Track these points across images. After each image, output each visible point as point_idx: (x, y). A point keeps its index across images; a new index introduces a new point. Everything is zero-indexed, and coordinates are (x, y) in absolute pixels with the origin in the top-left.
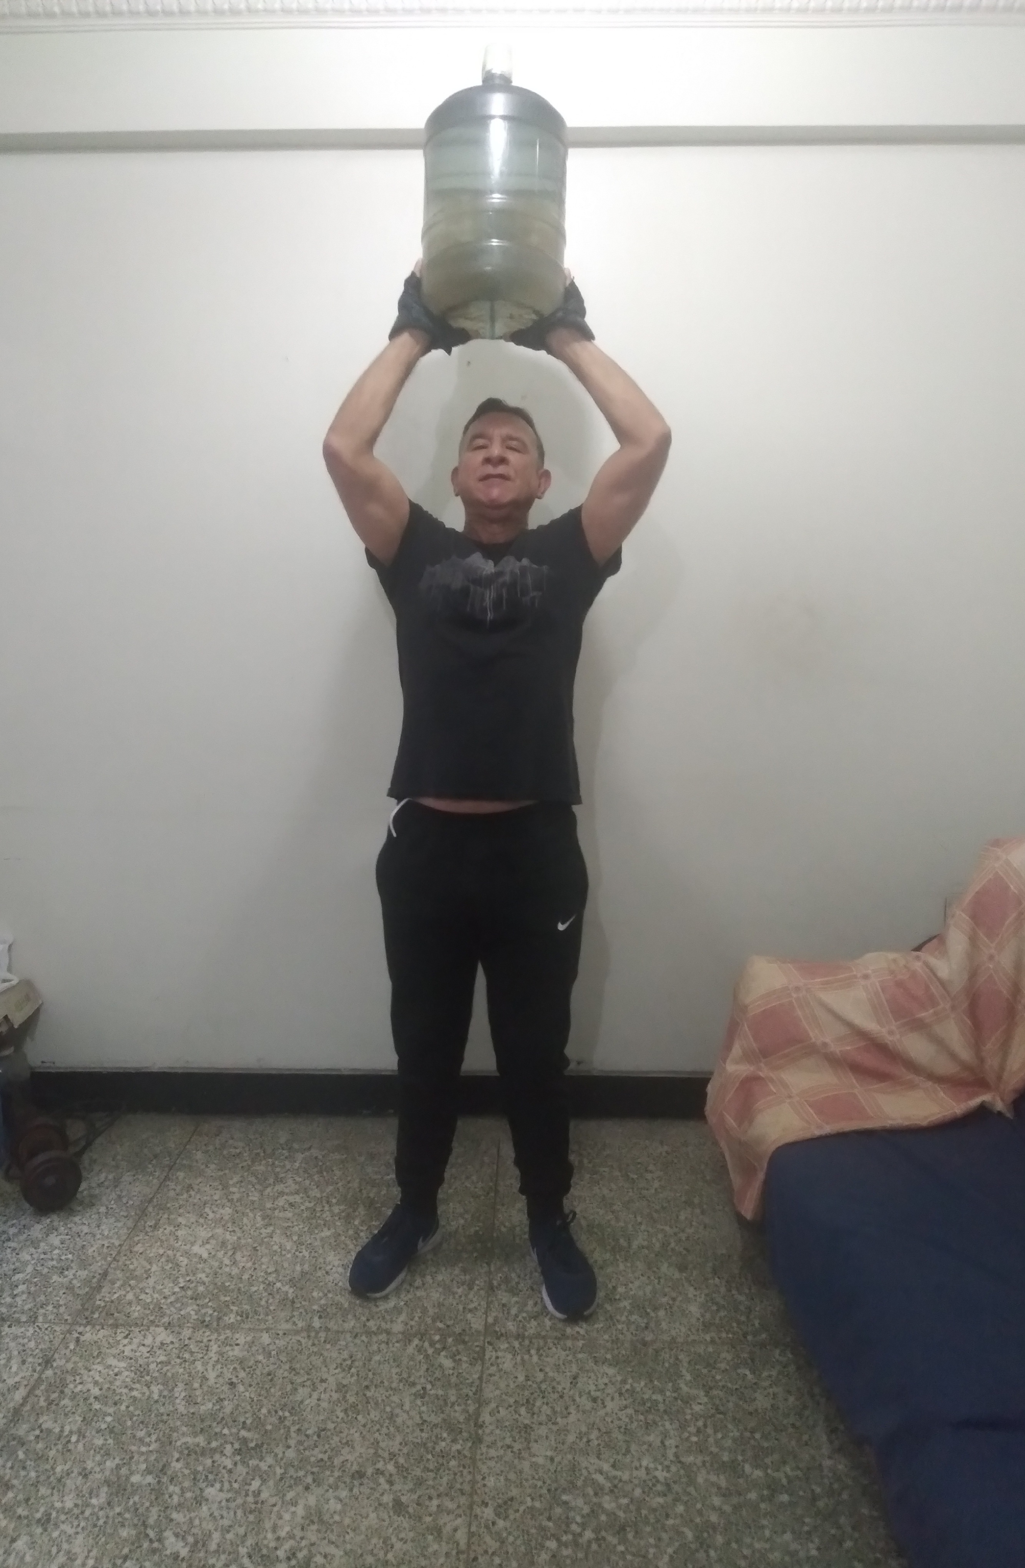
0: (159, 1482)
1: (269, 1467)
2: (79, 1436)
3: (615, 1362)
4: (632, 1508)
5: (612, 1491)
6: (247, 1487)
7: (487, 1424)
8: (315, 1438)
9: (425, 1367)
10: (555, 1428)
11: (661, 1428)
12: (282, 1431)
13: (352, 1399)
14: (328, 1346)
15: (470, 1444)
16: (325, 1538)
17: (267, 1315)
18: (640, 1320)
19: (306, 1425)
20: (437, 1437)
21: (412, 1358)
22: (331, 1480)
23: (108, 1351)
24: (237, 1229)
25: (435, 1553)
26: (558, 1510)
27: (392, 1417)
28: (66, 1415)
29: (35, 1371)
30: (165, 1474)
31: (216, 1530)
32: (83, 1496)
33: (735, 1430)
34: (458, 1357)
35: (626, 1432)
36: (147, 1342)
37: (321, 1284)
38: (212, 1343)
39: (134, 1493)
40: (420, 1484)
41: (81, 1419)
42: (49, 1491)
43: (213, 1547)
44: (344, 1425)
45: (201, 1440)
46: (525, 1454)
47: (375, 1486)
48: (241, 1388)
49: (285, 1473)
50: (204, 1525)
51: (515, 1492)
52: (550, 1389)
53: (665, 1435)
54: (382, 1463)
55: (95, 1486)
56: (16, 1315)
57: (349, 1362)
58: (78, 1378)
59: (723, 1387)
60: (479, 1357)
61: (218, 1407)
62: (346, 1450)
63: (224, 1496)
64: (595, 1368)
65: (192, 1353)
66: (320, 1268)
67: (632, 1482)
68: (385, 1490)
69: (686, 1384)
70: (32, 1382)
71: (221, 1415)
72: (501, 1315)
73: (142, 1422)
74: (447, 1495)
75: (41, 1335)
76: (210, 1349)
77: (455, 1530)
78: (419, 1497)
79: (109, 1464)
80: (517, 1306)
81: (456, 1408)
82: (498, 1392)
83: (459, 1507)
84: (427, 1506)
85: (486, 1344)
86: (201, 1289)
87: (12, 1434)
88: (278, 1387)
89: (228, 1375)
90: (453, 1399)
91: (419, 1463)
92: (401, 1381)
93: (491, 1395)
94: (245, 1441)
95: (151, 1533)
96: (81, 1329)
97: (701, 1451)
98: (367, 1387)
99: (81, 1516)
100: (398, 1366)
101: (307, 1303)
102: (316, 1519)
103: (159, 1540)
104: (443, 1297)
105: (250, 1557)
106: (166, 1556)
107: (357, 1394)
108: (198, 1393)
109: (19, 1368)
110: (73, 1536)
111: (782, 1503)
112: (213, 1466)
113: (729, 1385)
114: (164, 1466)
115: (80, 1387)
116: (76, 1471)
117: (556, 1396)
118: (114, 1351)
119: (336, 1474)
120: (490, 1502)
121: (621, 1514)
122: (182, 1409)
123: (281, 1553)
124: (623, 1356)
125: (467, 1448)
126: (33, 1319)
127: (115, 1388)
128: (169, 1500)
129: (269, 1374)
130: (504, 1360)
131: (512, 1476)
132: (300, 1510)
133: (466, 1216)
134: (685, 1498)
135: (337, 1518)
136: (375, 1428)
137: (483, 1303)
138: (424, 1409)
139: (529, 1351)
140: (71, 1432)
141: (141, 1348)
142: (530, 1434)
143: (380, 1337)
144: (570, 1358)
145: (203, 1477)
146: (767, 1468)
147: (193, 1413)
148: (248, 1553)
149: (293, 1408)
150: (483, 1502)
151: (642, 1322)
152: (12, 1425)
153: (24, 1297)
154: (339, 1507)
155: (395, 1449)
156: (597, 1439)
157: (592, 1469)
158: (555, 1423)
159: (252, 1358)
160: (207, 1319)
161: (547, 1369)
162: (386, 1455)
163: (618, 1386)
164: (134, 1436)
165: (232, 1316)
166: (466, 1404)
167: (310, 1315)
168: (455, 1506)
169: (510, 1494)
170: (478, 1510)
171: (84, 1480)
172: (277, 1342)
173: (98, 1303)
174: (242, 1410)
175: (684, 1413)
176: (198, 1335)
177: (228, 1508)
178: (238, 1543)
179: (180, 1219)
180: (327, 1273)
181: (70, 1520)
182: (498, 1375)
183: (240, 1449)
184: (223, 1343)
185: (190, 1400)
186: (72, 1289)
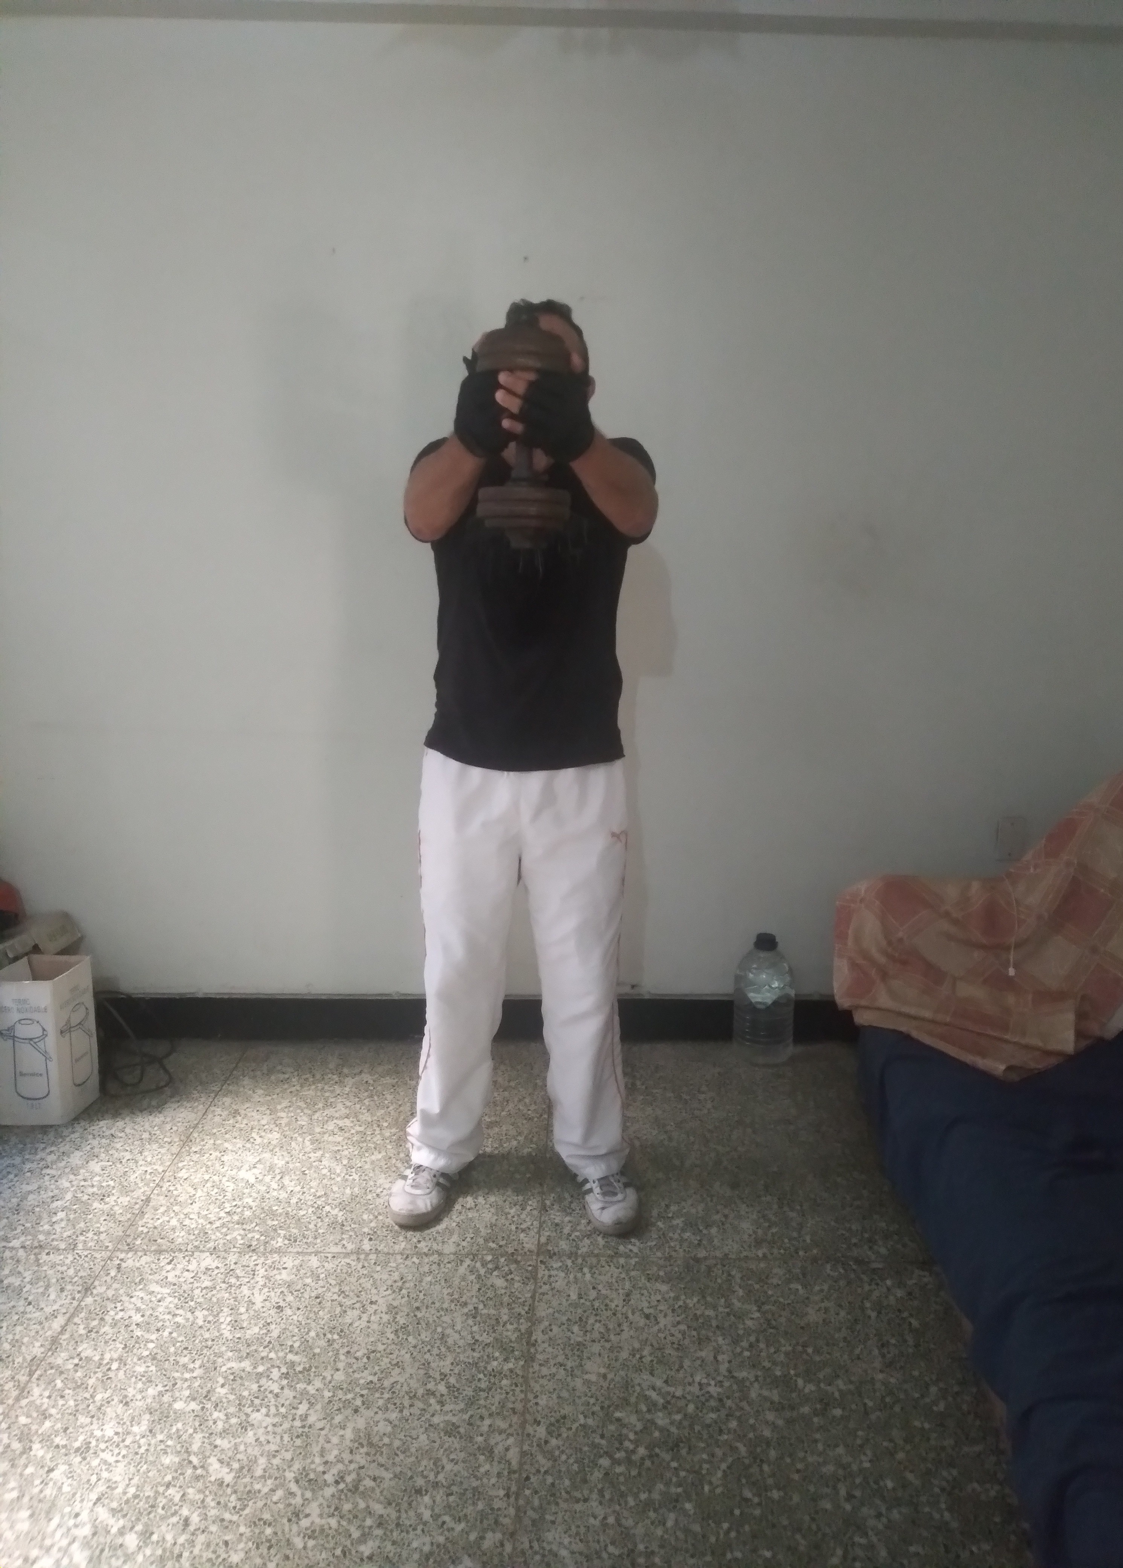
0: (203, 1408)
1: (317, 1390)
2: (120, 1363)
3: (667, 1280)
4: (686, 1423)
5: (665, 1407)
6: (293, 1411)
7: (539, 1341)
8: (365, 1360)
9: (478, 1286)
10: (608, 1345)
11: (714, 1344)
12: (330, 1354)
13: (402, 1321)
14: (379, 1268)
15: (522, 1363)
16: (374, 1461)
17: (316, 1238)
18: (693, 1237)
19: (355, 1347)
20: (488, 1356)
21: (463, 1279)
22: (381, 1402)
23: (151, 1277)
24: (285, 1153)
25: (487, 1473)
26: (612, 1427)
27: (443, 1337)
28: (106, 1342)
29: (74, 1299)
30: (209, 1400)
31: (262, 1455)
32: (124, 1423)
33: (787, 1345)
34: (509, 1277)
35: (680, 1348)
36: (190, 1267)
37: (371, 1207)
38: (258, 1268)
39: (176, 1420)
40: (472, 1404)
41: (123, 1346)
42: (89, 1420)
43: (259, 1472)
44: (393, 1346)
45: (246, 1364)
46: (577, 1372)
47: (425, 1407)
48: (288, 1312)
49: (333, 1396)
50: (249, 1450)
51: (567, 1410)
52: (603, 1308)
53: (717, 1351)
54: (433, 1383)
55: (137, 1413)
56: (55, 1243)
57: (400, 1284)
58: (119, 1305)
59: (775, 1302)
60: (533, 1276)
61: (265, 1331)
62: (397, 1370)
63: (269, 1420)
64: (648, 1285)
65: (238, 1278)
66: (370, 1191)
67: (685, 1398)
68: (436, 1411)
69: (739, 1300)
70: (72, 1310)
71: (268, 1339)
72: (555, 1234)
73: (186, 1348)
74: (498, 1414)
75: (80, 1262)
76: (256, 1273)
77: (507, 1449)
78: (472, 1416)
79: (151, 1392)
80: (570, 1225)
81: (509, 1326)
82: (551, 1310)
83: (511, 1426)
84: (478, 1427)
85: (539, 1264)
86: (248, 1213)
87: (50, 1363)
88: (326, 1310)
89: (275, 1298)
90: (505, 1318)
91: (471, 1382)
92: (452, 1301)
93: (543, 1314)
94: (293, 1364)
95: (195, 1460)
96: (122, 1256)
97: (754, 1366)
98: (418, 1308)
99: (121, 1445)
100: (450, 1286)
101: (357, 1226)
102: (365, 1443)
103: (202, 1467)
104: (496, 1217)
105: (297, 1482)
106: (210, 1482)
107: (407, 1315)
108: (244, 1317)
109: (59, 1296)
110: (114, 1464)
111: (834, 1417)
112: (259, 1390)
113: (781, 1300)
114: (209, 1392)
115: (121, 1314)
116: (116, 1399)
117: (609, 1313)
118: (156, 1277)
119: (386, 1396)
120: (542, 1420)
121: (673, 1429)
122: (227, 1334)
123: (329, 1478)
124: (676, 1273)
125: (519, 1367)
126: (72, 1247)
127: (158, 1314)
128: (213, 1427)
129: (317, 1298)
130: (557, 1278)
131: (565, 1394)
132: (349, 1434)
133: (519, 1138)
134: (738, 1414)
135: (386, 1440)
136: (426, 1349)
137: (536, 1223)
138: (475, 1328)
139: (581, 1269)
140: (111, 1360)
141: (186, 1274)
142: (582, 1352)
143: (431, 1259)
144: (623, 1275)
145: (249, 1402)
146: (819, 1382)
147: (239, 1338)
148: (295, 1477)
149: (342, 1331)
150: (535, 1420)
151: (695, 1239)
152: (50, 1353)
153: (63, 1224)
154: (389, 1429)
155: (447, 1370)
156: (651, 1354)
157: (645, 1385)
158: (607, 1341)
159: (300, 1281)
160: (254, 1243)
161: (600, 1287)
162: (438, 1377)
163: (671, 1302)
164: (178, 1362)
165: (280, 1240)
166: (518, 1323)
167: (360, 1237)
168: (507, 1425)
169: (563, 1412)
170: (530, 1429)
171: (125, 1407)
172: (326, 1264)
173: (140, 1229)
174: (289, 1334)
175: (737, 1328)
176: (245, 1260)
177: (275, 1433)
178: (285, 1467)
180: (378, 1195)
181: (110, 1448)
182: (550, 1293)
183: (288, 1373)
184: (271, 1267)
185: (236, 1325)
186: (113, 1215)
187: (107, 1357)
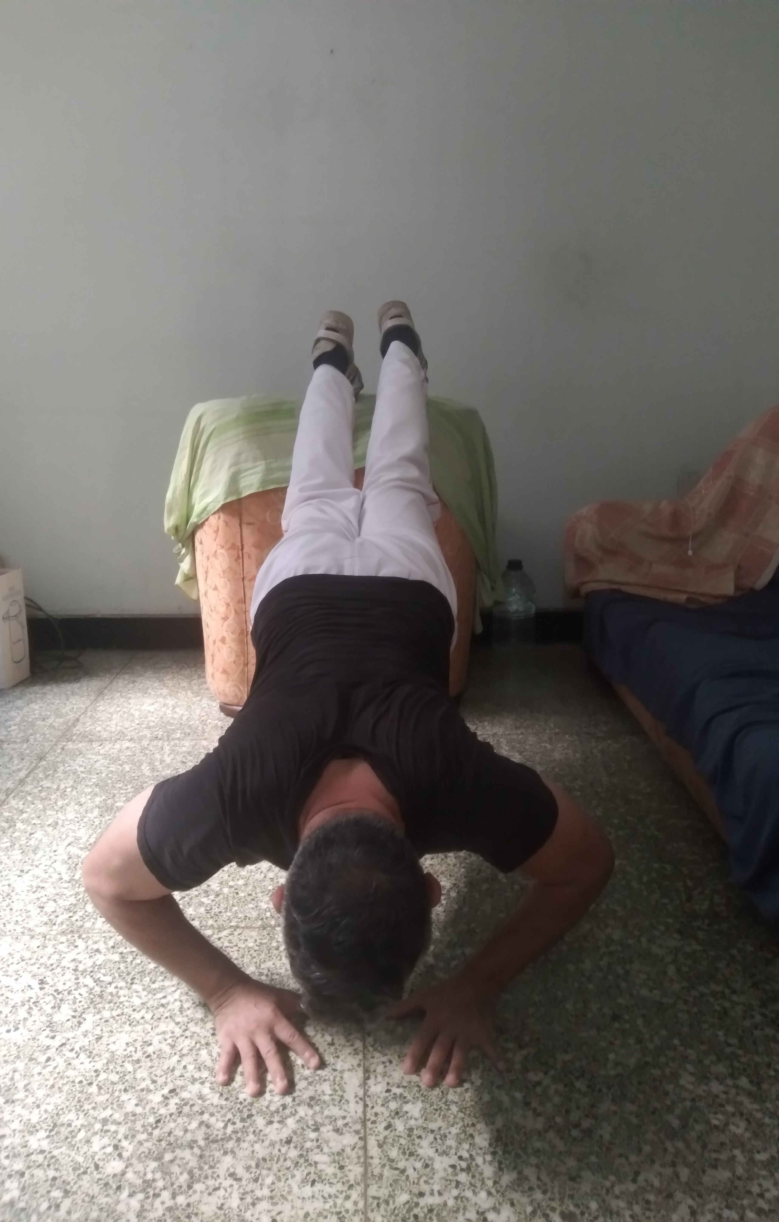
2: (72, 789)
23: (87, 752)
24: (174, 698)
28: (60, 780)
29: (32, 763)
32: (81, 813)
36: (115, 747)
38: (164, 746)
41: (73, 781)
42: (55, 813)
55: (89, 808)
56: (13, 740)
58: (66, 764)
65: (151, 751)
70: (31, 767)
75: (33, 747)
76: (164, 748)
79: (98, 800)
86: (152, 724)
87: (20, 790)
96: (64, 744)
99: (81, 822)
108: (158, 766)
109: (20, 762)
110: (77, 830)
115: (69, 768)
116: (73, 803)
118: (91, 752)
122: (148, 773)
126: (26, 741)
127: (96, 767)
140: (66, 787)
141: (113, 750)
147: (157, 775)
152: (20, 786)
153: (17, 731)
159: (196, 750)
160: (159, 736)
165: (178, 734)
171: (80, 807)
173: (75, 732)
176: (155, 743)
179: (130, 695)
181: (73, 823)
184: (173, 745)
185: (153, 770)
186: (54, 727)
187: (62, 786)
